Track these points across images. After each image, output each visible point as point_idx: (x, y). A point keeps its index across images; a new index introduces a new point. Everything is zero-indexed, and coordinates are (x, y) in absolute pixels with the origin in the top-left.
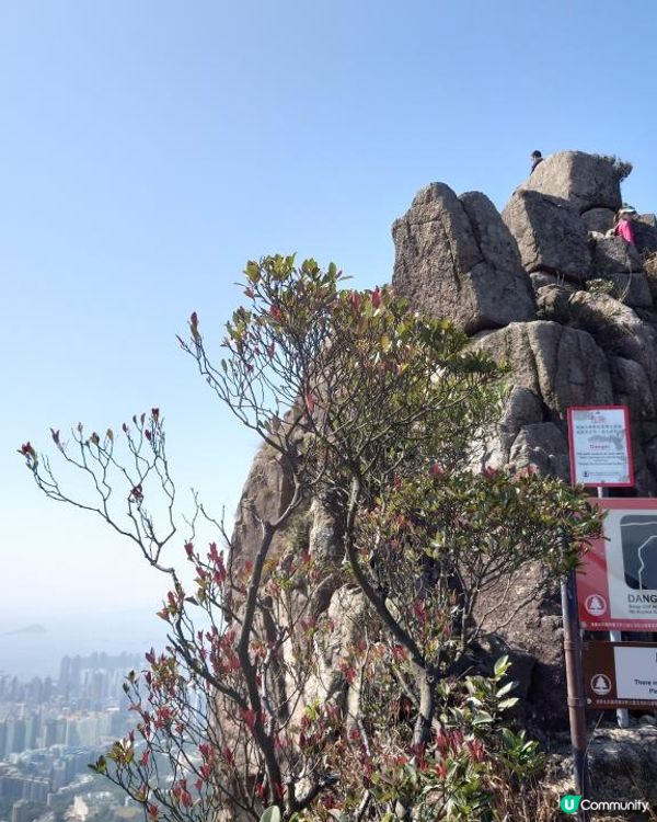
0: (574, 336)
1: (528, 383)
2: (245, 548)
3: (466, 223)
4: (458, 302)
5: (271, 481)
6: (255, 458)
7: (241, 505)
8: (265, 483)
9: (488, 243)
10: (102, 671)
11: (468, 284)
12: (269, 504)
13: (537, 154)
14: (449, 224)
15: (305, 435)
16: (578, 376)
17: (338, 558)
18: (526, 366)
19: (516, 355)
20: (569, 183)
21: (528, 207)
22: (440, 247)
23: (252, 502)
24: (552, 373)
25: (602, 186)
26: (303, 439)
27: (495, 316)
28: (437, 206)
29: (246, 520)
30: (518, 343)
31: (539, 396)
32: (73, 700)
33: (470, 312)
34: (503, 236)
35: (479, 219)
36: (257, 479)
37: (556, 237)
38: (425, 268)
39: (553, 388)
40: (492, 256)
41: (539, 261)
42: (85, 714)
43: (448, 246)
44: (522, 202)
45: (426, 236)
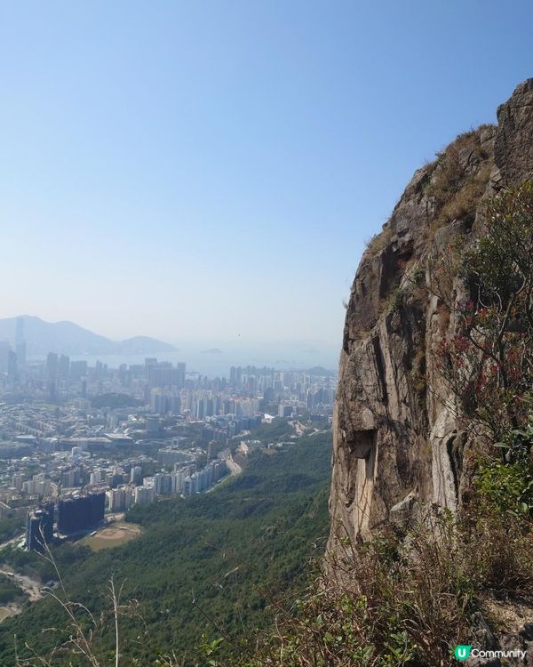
2: (357, 309)
5: (375, 268)
6: (364, 254)
7: (355, 282)
8: (371, 269)
10: (253, 376)
12: (373, 282)
15: (400, 239)
23: (362, 281)
26: (397, 241)
28: (531, 95)
29: (358, 292)
32: (238, 391)
36: (365, 266)
42: (245, 399)
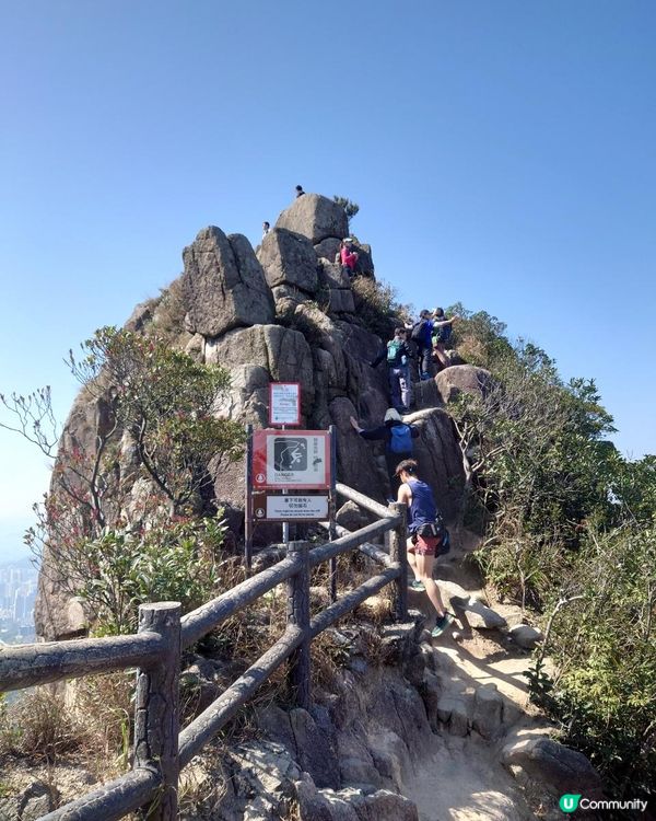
0: (294, 334)
1: (262, 364)
3: (231, 256)
4: (223, 308)
5: (90, 418)
6: (76, 400)
7: (63, 436)
8: (84, 419)
9: (244, 270)
11: (230, 296)
12: (88, 435)
13: (299, 188)
14: (219, 255)
16: (292, 360)
17: (138, 464)
18: (262, 352)
19: (256, 345)
20: (314, 218)
21: (279, 240)
22: (213, 270)
23: (73, 434)
24: (277, 358)
25: (335, 223)
26: (116, 385)
27: (246, 319)
28: (212, 242)
29: (67, 448)
30: (258, 338)
31: (269, 372)
33: (230, 315)
34: (255, 266)
35: (240, 254)
36: (77, 416)
37: (296, 261)
38: (203, 283)
39: (276, 367)
40: (247, 279)
41: (284, 278)
43: (218, 270)
44: (275, 235)
45: (204, 262)
